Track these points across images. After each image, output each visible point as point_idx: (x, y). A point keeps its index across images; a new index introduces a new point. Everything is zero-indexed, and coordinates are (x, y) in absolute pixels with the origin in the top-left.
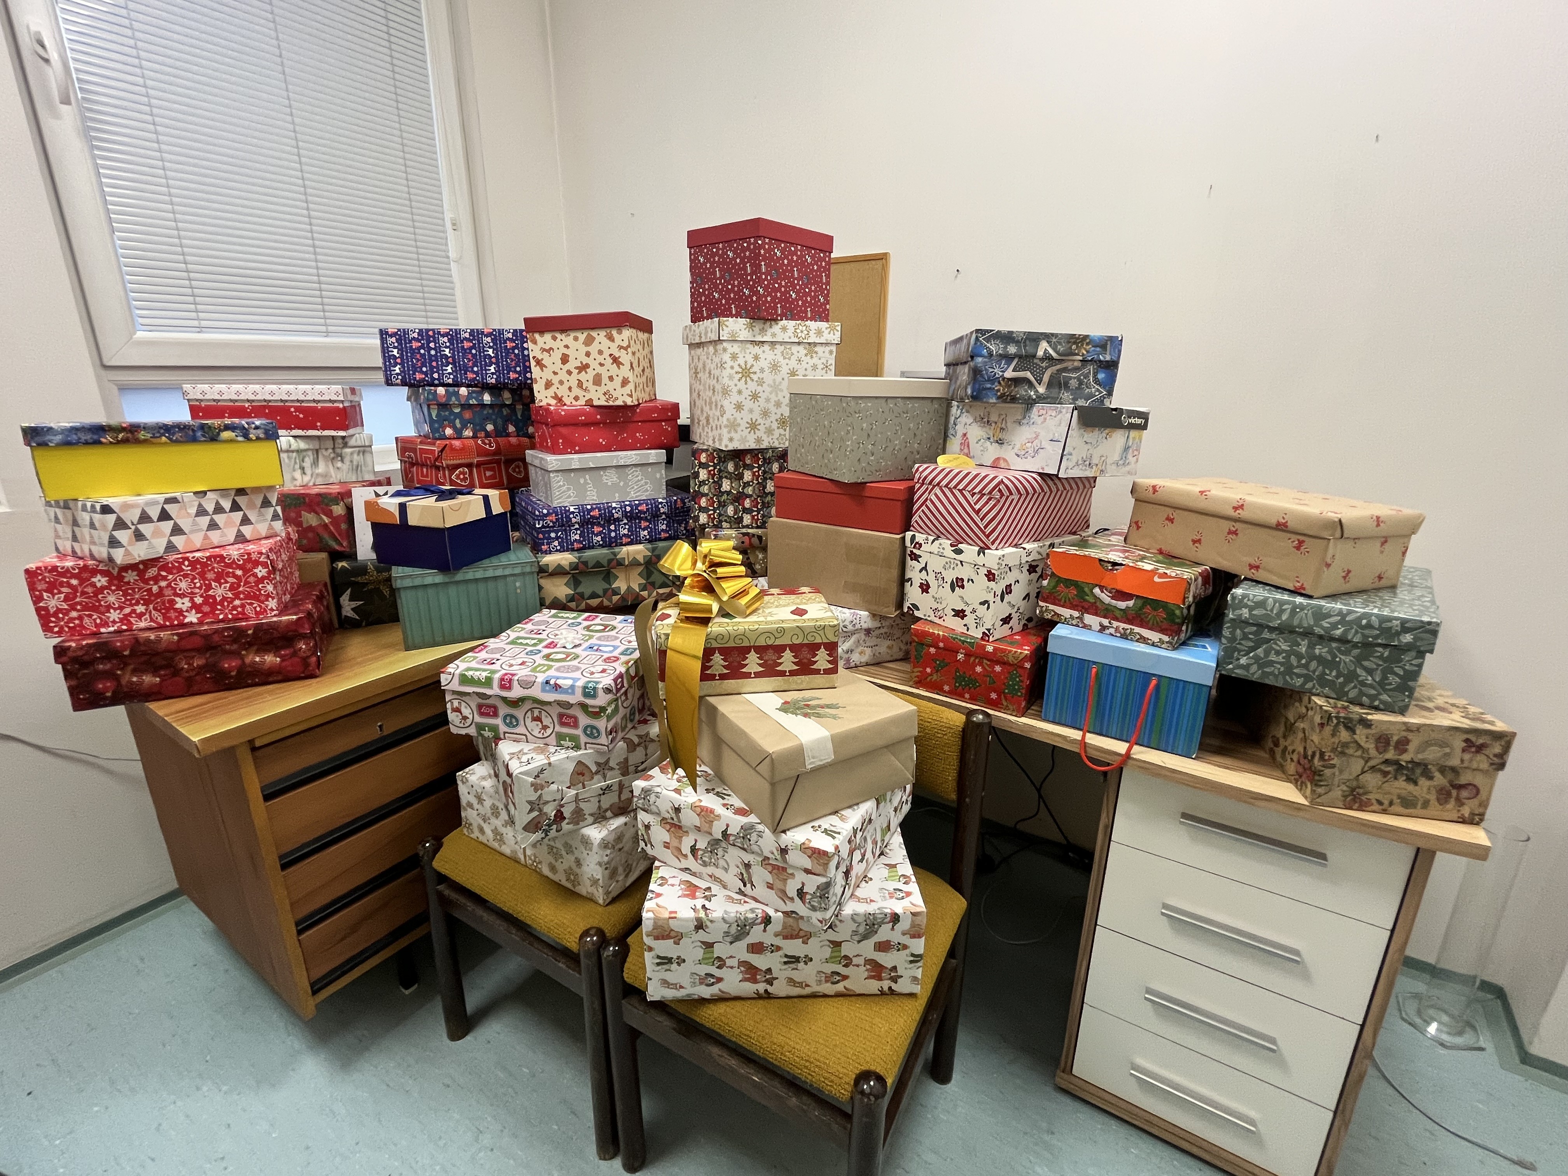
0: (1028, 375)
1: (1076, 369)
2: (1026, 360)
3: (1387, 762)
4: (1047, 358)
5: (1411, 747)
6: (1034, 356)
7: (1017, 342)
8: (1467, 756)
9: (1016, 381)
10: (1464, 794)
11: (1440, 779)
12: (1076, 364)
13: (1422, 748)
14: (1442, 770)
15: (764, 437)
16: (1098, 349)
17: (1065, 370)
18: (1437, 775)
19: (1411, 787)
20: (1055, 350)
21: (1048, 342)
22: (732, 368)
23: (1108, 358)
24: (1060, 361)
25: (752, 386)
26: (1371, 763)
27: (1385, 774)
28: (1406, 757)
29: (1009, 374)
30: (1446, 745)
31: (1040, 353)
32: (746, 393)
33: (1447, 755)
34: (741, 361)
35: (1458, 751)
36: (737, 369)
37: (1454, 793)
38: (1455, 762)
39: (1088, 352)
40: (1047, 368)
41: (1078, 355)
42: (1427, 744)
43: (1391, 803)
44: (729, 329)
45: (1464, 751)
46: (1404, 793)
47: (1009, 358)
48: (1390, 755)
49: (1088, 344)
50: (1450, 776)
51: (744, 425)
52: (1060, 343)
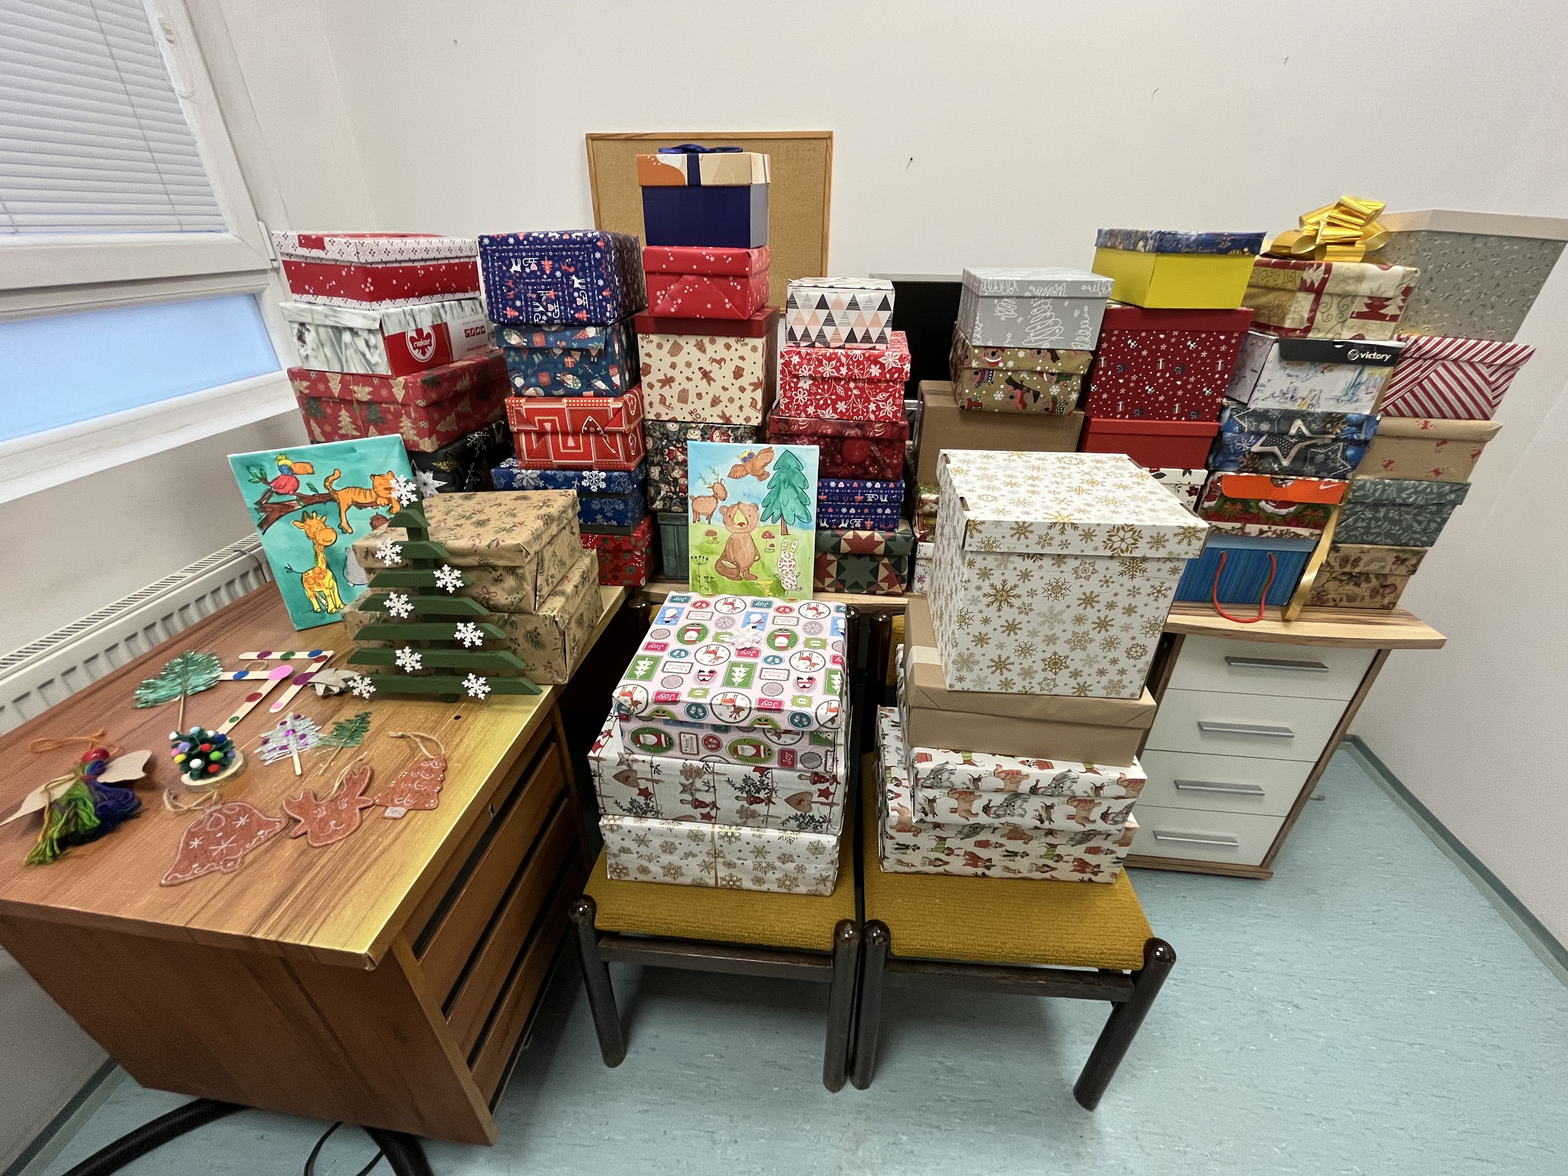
0: (1276, 450)
1: (1325, 446)
2: (1278, 436)
3: (1344, 574)
4: (1300, 436)
5: (1362, 563)
6: (1287, 433)
7: (1271, 421)
8: (1395, 567)
9: (1261, 455)
10: (1388, 591)
11: (1375, 583)
12: (1326, 441)
13: (1368, 563)
14: (1377, 576)
15: (1017, 680)
16: (1354, 429)
17: (1314, 446)
18: (1374, 580)
19: (1356, 589)
20: (1308, 428)
21: (1303, 421)
22: (979, 588)
23: (1362, 437)
24: (1310, 438)
25: (1009, 614)
26: (1334, 575)
27: (1341, 581)
28: (1357, 570)
29: (1256, 448)
30: (1384, 560)
31: (1293, 431)
32: (996, 623)
33: (1383, 567)
34: (997, 580)
35: (1390, 563)
36: (987, 589)
37: (1381, 591)
38: (1386, 571)
39: (1342, 431)
40: (1296, 443)
41: (1331, 433)
42: (1372, 561)
43: (1341, 600)
44: (983, 535)
45: (1394, 563)
46: (1350, 593)
47: (1259, 434)
48: (1347, 570)
49: (1344, 423)
50: (1381, 579)
51: (985, 662)
52: (1314, 422)
